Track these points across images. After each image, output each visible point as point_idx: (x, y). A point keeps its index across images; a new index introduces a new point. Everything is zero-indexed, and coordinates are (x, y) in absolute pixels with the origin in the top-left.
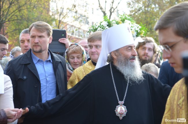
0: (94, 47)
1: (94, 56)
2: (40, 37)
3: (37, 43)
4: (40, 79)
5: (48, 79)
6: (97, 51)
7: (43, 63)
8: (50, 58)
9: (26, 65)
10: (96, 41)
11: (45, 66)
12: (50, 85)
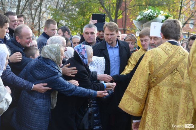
0: (144, 41)
1: (145, 47)
2: (112, 35)
3: (110, 39)
4: (110, 60)
5: (115, 59)
6: (146, 44)
7: (113, 49)
8: (117, 45)
9: (102, 50)
10: (145, 36)
11: (114, 50)
12: (117, 63)
